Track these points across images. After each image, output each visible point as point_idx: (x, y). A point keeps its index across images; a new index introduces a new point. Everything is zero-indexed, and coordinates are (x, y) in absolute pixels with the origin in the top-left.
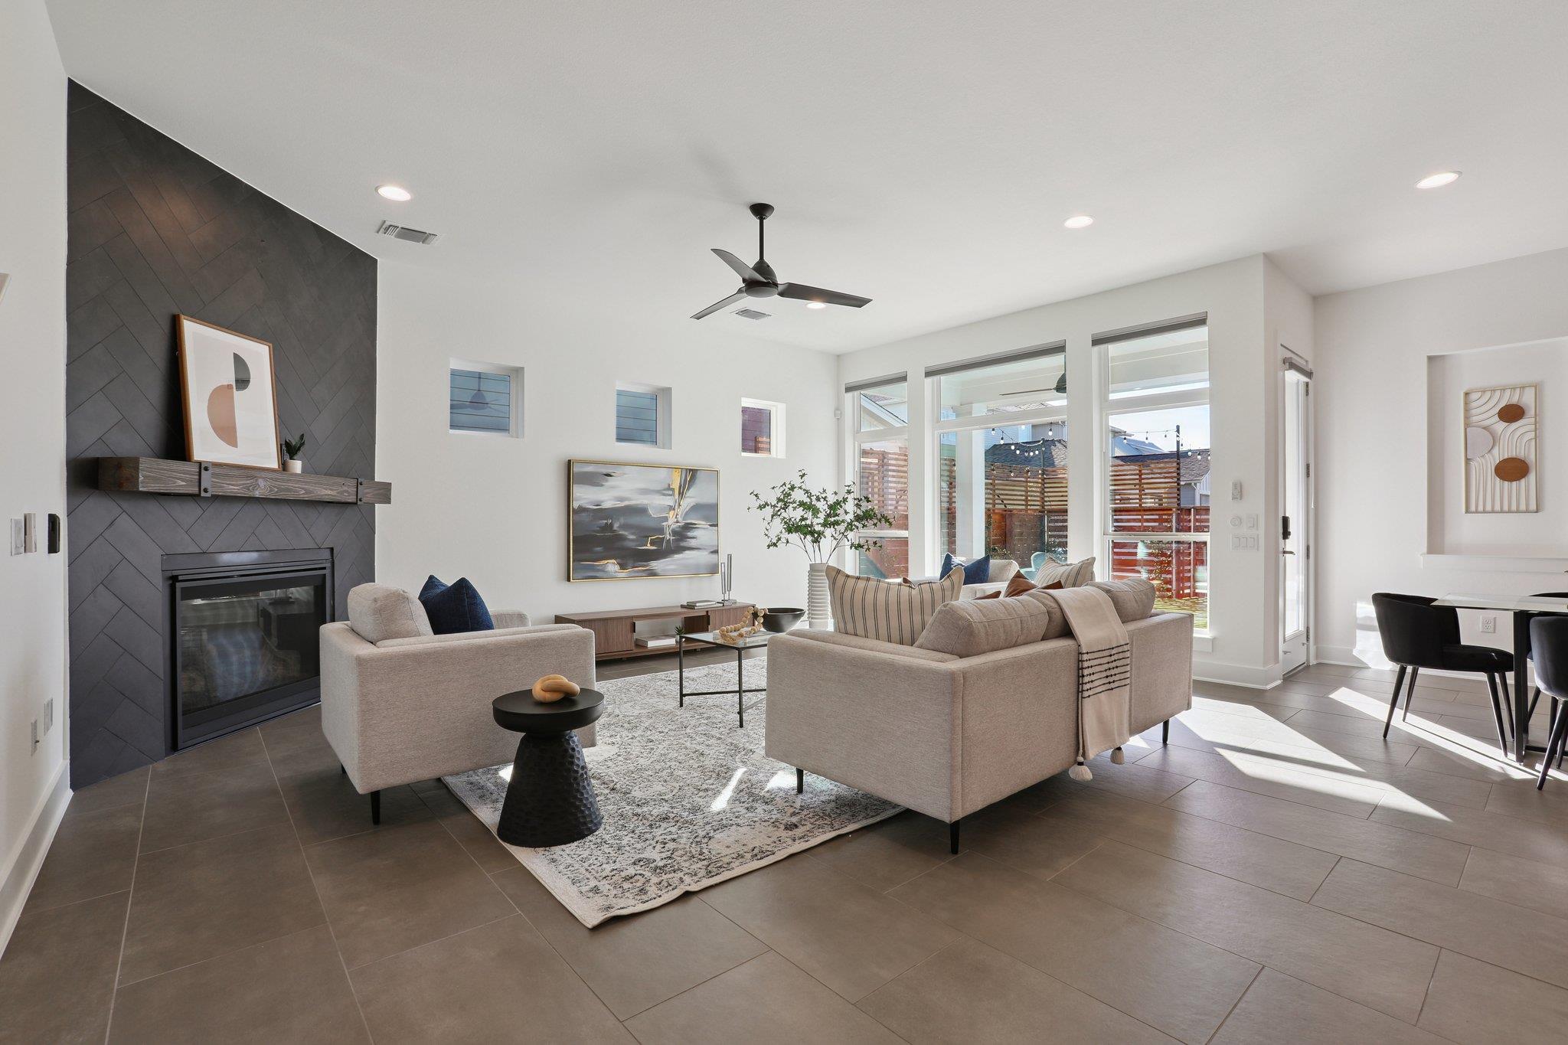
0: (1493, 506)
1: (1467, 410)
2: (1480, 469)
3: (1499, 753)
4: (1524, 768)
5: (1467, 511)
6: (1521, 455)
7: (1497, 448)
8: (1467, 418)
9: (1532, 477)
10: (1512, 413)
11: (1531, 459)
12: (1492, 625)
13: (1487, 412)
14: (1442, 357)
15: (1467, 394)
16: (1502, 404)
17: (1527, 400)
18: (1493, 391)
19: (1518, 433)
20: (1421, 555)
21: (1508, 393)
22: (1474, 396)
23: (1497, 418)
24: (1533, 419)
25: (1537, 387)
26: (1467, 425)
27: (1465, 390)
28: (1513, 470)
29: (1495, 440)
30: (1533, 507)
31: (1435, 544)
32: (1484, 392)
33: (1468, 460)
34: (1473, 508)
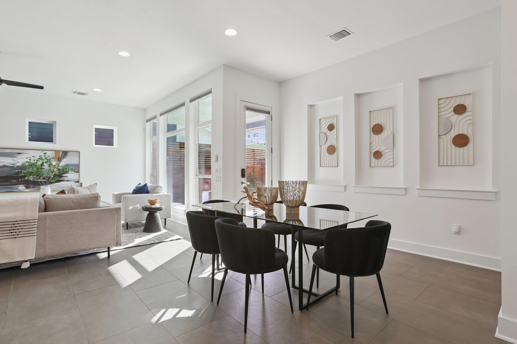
0: (327, 164)
1: (320, 126)
2: (323, 150)
5: (320, 167)
6: (333, 144)
7: (327, 142)
8: (320, 129)
9: (336, 153)
10: (331, 127)
11: (336, 146)
13: (325, 127)
14: (313, 105)
15: (320, 120)
16: (329, 124)
18: (327, 118)
19: (333, 135)
21: (330, 119)
23: (327, 129)
24: (336, 130)
25: (337, 117)
26: (320, 132)
27: (319, 118)
28: (331, 150)
29: (327, 138)
30: (336, 165)
32: (324, 119)
33: (320, 146)
34: (322, 166)
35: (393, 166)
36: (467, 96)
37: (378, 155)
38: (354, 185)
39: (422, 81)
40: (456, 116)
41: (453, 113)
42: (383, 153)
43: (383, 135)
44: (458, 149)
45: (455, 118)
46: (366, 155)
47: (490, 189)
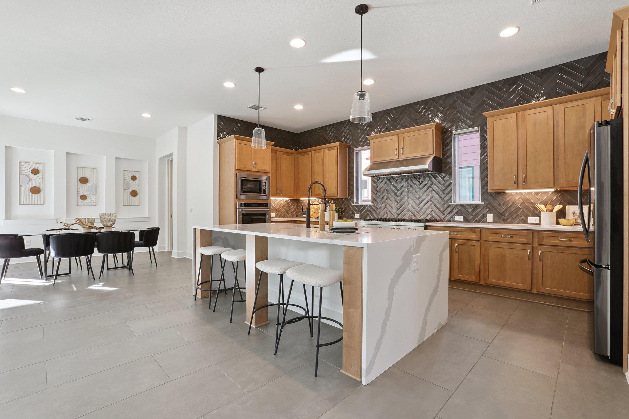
0: (29, 203)
1: (20, 168)
2: (24, 189)
3: (41, 281)
4: (48, 282)
5: (20, 204)
6: (38, 186)
7: (30, 183)
8: (20, 171)
9: (41, 193)
10: (35, 172)
11: (41, 188)
12: (29, 243)
13: (27, 170)
14: (11, 147)
15: (20, 162)
16: (32, 168)
17: (40, 168)
18: (29, 163)
19: (38, 178)
20: (2, 220)
21: (34, 165)
22: (23, 164)
23: (30, 173)
24: (42, 175)
25: (43, 164)
26: (20, 174)
27: (19, 161)
28: (35, 190)
29: (30, 180)
30: (42, 203)
31: (8, 216)
32: (26, 163)
33: (20, 186)
34: (22, 203)
35: (96, 205)
36: (137, 172)
37: (84, 197)
38: (66, 218)
39: (117, 158)
40: (132, 181)
41: (131, 179)
42: (88, 197)
43: (89, 184)
44: (133, 197)
45: (131, 182)
46: (74, 197)
47: (147, 216)
